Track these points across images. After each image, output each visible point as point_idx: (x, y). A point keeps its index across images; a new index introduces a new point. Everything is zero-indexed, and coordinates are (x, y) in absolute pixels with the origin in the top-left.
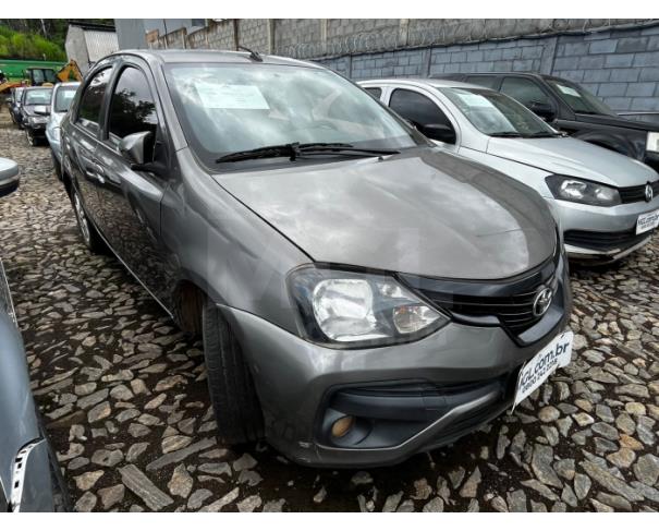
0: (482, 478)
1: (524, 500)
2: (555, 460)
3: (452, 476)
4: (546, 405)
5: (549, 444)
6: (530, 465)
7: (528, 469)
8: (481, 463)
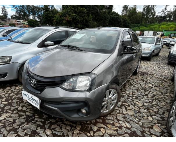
0: (30, 116)
1: (22, 121)
2: (31, 130)
3: (32, 111)
4: (52, 132)
5: (37, 129)
6: (31, 124)
7: (30, 123)
8: (34, 116)
